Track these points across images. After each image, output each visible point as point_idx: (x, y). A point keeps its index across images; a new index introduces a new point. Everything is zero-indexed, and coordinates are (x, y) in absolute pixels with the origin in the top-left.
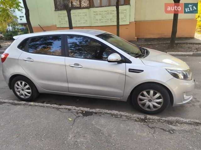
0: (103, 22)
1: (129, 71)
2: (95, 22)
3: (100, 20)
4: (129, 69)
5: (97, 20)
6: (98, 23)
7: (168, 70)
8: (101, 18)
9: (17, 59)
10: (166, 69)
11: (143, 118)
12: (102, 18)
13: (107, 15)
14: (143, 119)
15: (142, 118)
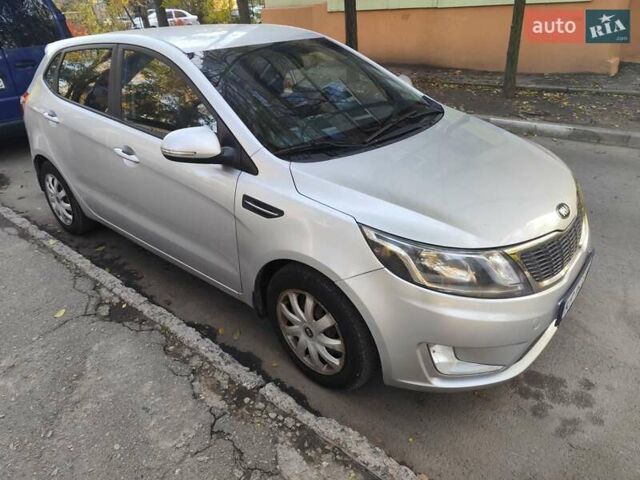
1: (244, 205)
4: (245, 197)
7: (365, 229)
10: (361, 225)
11: (249, 387)
14: (245, 388)
15: (245, 385)
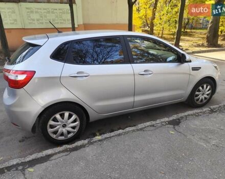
0: (43, 23)
1: (193, 70)
2: (30, 23)
3: (38, 20)
4: (192, 68)
5: (33, 20)
6: (34, 24)
8: (39, 18)
9: (58, 77)
12: (41, 18)
13: (48, 15)
